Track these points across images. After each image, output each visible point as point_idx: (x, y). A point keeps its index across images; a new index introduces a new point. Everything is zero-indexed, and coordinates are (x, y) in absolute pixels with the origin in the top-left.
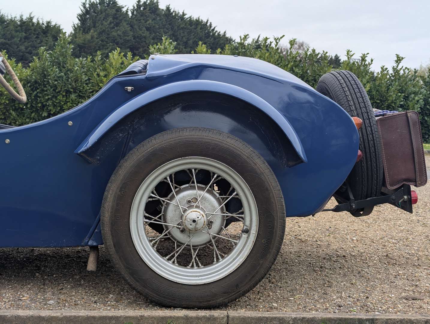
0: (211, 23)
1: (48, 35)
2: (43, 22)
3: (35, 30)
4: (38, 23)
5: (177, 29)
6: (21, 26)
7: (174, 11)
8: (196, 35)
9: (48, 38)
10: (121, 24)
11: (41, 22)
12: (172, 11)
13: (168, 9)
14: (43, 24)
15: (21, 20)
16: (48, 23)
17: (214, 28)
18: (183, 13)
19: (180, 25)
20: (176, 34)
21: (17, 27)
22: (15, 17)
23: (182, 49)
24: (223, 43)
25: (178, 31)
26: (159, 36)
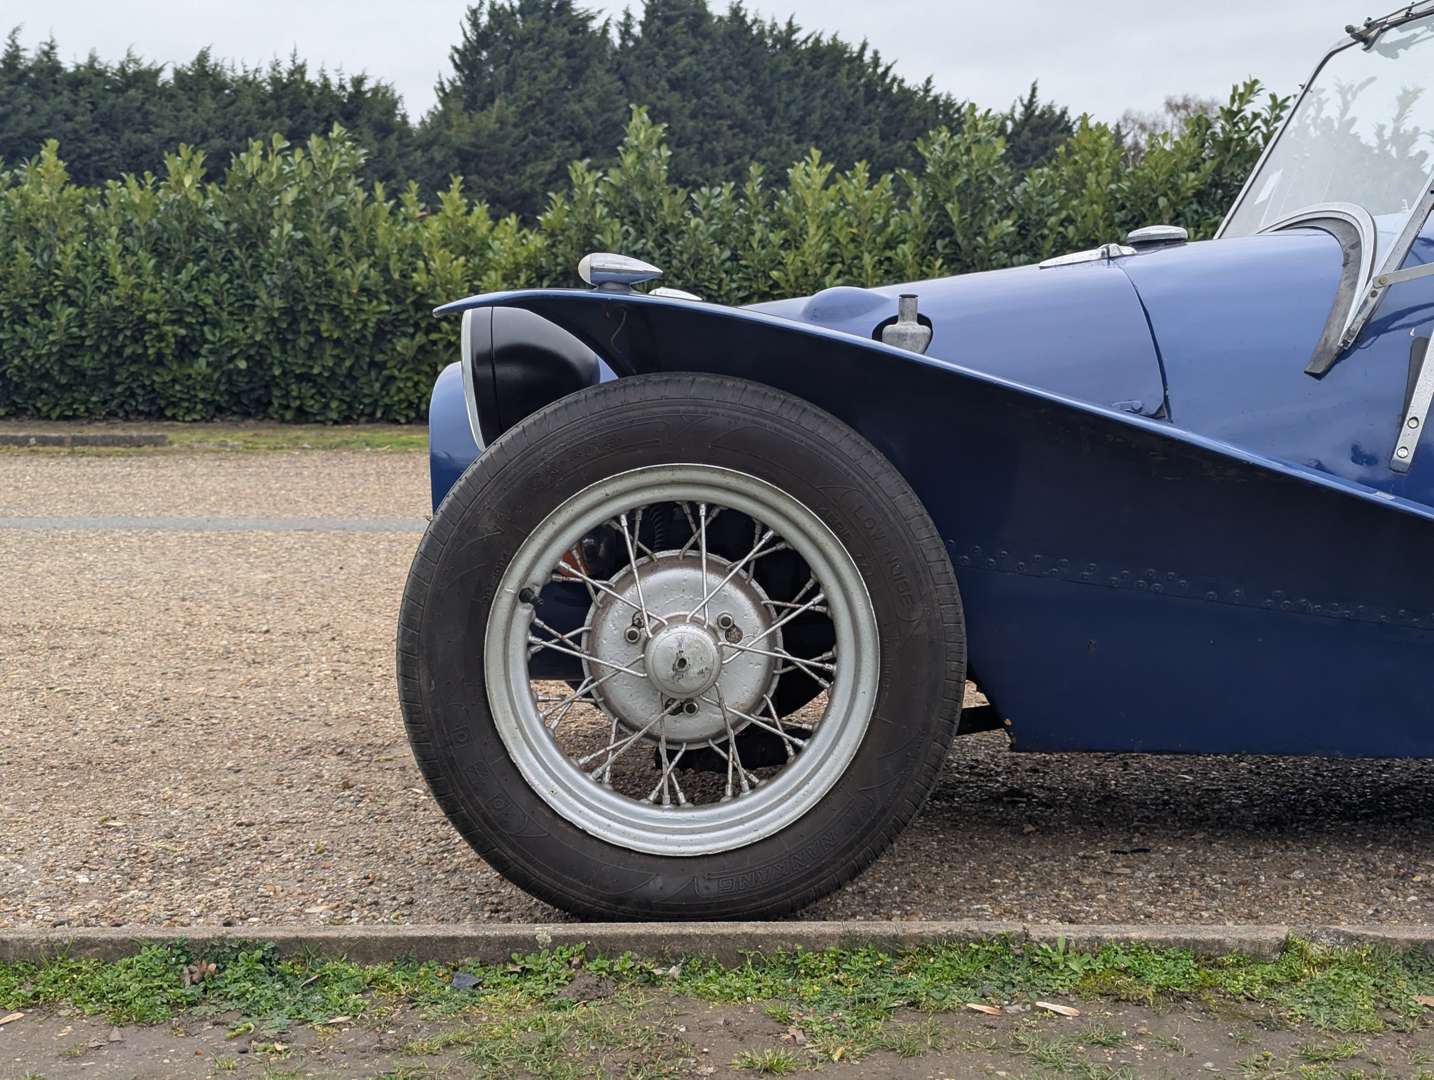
0: (876, 53)
1: (361, 121)
2: (341, 79)
3: (317, 110)
4: (326, 85)
5: (769, 79)
6: (275, 96)
7: (755, 21)
8: (833, 95)
9: (360, 133)
10: (588, 72)
11: (334, 82)
12: (749, 20)
13: (736, 13)
14: (342, 87)
15: (275, 81)
16: (358, 82)
17: (888, 69)
18: (790, 24)
19: (777, 67)
20: (767, 95)
21: (264, 103)
22: (256, 70)
23: (788, 144)
24: (919, 118)
25: (771, 86)
26: (710, 106)
